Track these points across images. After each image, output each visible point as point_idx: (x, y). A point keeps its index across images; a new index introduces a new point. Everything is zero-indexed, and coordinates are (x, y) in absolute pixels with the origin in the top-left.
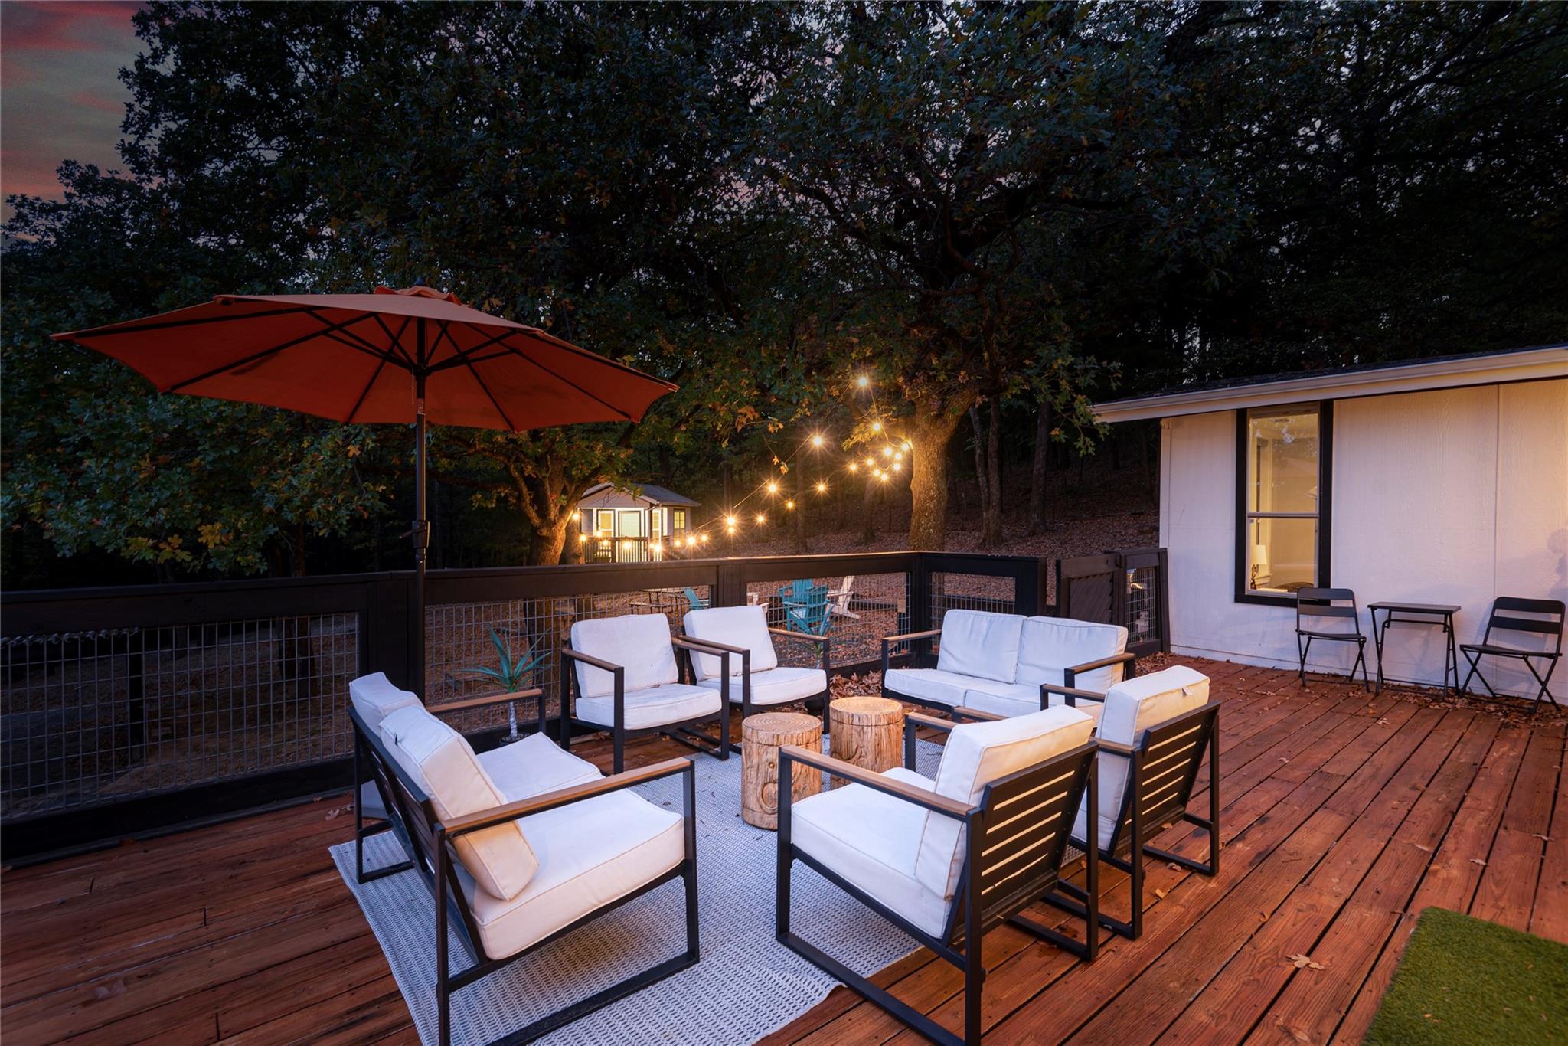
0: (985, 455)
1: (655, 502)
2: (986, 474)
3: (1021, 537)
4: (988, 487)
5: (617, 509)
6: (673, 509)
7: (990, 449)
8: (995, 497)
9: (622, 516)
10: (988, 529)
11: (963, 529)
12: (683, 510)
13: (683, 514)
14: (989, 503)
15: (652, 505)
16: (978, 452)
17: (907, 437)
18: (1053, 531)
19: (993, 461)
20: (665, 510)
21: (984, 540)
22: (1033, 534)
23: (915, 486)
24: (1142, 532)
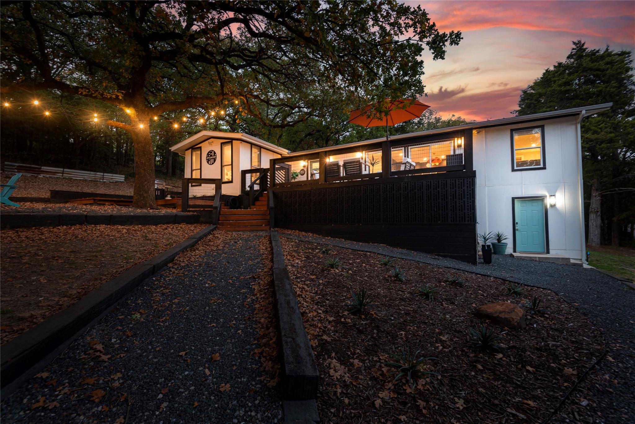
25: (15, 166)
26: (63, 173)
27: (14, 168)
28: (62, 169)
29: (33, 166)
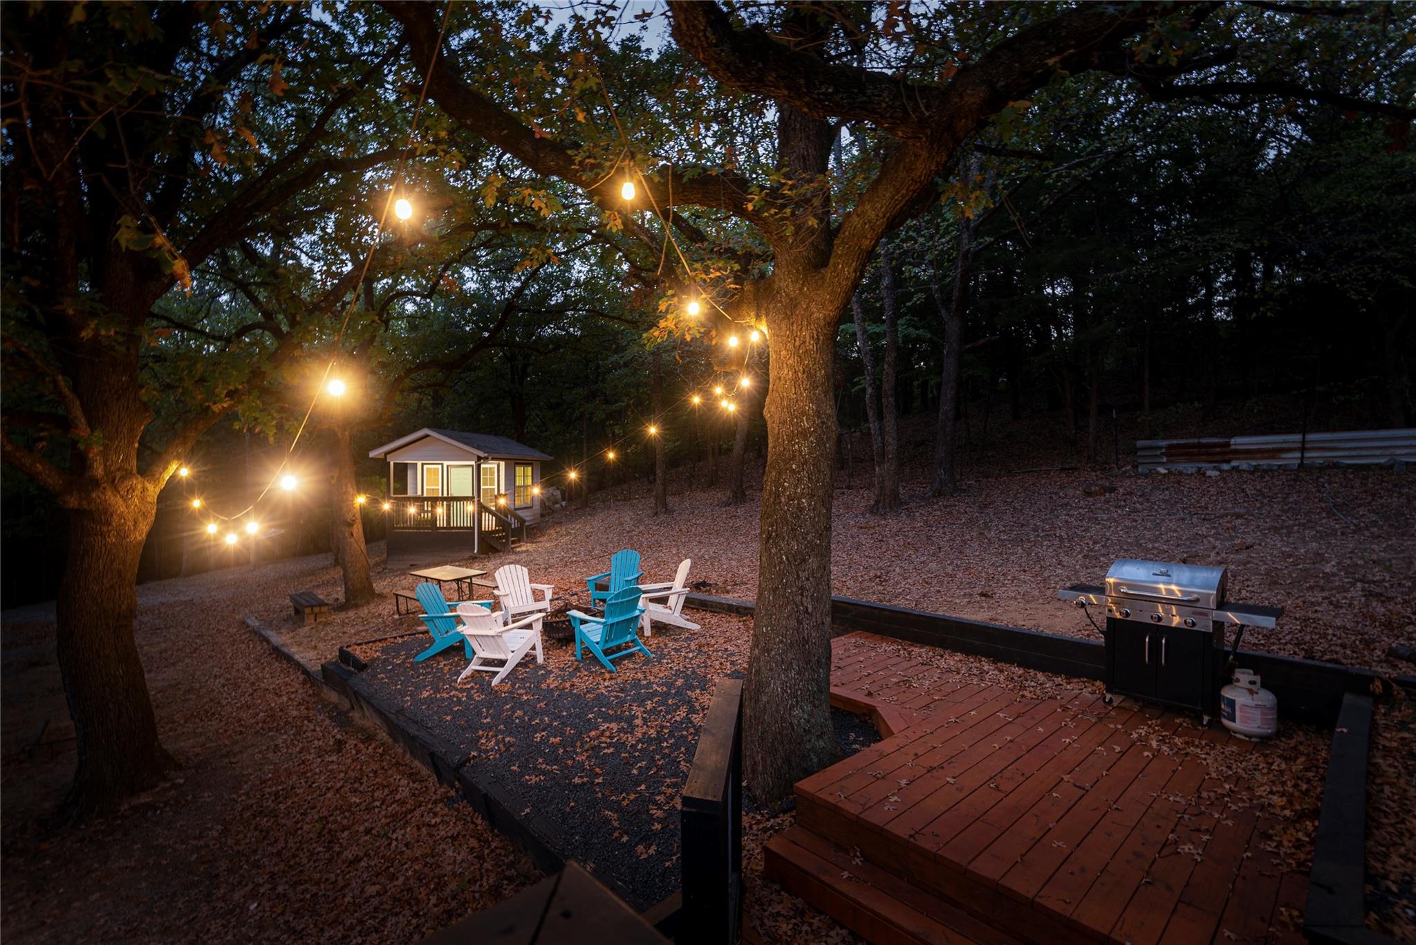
0: (878, 395)
1: (482, 454)
2: (880, 417)
3: (923, 499)
4: (882, 435)
5: (446, 463)
6: (513, 463)
7: (886, 386)
8: (892, 447)
9: (452, 471)
10: (882, 488)
11: (849, 487)
12: (531, 464)
13: (530, 468)
14: (883, 454)
15: (479, 458)
16: (869, 390)
17: (758, 317)
18: (965, 491)
19: (889, 401)
20: (502, 464)
21: (877, 502)
22: (939, 494)
23: (772, 412)
24: (1089, 494)
25: (1160, 448)
26: (1303, 449)
27: (1158, 453)
28: (1298, 437)
29: (1204, 441)
